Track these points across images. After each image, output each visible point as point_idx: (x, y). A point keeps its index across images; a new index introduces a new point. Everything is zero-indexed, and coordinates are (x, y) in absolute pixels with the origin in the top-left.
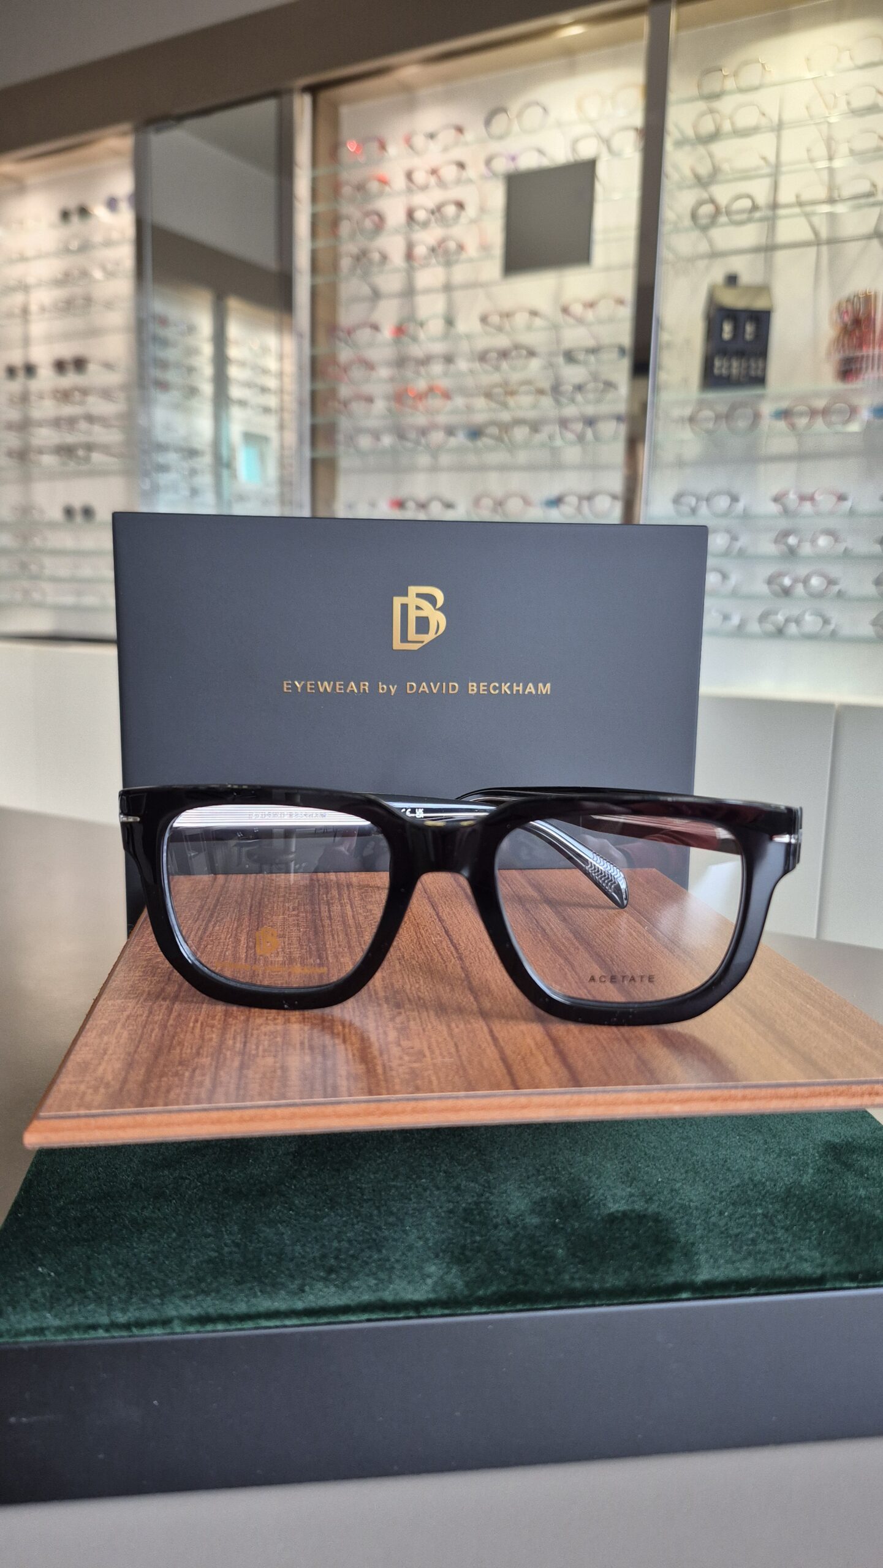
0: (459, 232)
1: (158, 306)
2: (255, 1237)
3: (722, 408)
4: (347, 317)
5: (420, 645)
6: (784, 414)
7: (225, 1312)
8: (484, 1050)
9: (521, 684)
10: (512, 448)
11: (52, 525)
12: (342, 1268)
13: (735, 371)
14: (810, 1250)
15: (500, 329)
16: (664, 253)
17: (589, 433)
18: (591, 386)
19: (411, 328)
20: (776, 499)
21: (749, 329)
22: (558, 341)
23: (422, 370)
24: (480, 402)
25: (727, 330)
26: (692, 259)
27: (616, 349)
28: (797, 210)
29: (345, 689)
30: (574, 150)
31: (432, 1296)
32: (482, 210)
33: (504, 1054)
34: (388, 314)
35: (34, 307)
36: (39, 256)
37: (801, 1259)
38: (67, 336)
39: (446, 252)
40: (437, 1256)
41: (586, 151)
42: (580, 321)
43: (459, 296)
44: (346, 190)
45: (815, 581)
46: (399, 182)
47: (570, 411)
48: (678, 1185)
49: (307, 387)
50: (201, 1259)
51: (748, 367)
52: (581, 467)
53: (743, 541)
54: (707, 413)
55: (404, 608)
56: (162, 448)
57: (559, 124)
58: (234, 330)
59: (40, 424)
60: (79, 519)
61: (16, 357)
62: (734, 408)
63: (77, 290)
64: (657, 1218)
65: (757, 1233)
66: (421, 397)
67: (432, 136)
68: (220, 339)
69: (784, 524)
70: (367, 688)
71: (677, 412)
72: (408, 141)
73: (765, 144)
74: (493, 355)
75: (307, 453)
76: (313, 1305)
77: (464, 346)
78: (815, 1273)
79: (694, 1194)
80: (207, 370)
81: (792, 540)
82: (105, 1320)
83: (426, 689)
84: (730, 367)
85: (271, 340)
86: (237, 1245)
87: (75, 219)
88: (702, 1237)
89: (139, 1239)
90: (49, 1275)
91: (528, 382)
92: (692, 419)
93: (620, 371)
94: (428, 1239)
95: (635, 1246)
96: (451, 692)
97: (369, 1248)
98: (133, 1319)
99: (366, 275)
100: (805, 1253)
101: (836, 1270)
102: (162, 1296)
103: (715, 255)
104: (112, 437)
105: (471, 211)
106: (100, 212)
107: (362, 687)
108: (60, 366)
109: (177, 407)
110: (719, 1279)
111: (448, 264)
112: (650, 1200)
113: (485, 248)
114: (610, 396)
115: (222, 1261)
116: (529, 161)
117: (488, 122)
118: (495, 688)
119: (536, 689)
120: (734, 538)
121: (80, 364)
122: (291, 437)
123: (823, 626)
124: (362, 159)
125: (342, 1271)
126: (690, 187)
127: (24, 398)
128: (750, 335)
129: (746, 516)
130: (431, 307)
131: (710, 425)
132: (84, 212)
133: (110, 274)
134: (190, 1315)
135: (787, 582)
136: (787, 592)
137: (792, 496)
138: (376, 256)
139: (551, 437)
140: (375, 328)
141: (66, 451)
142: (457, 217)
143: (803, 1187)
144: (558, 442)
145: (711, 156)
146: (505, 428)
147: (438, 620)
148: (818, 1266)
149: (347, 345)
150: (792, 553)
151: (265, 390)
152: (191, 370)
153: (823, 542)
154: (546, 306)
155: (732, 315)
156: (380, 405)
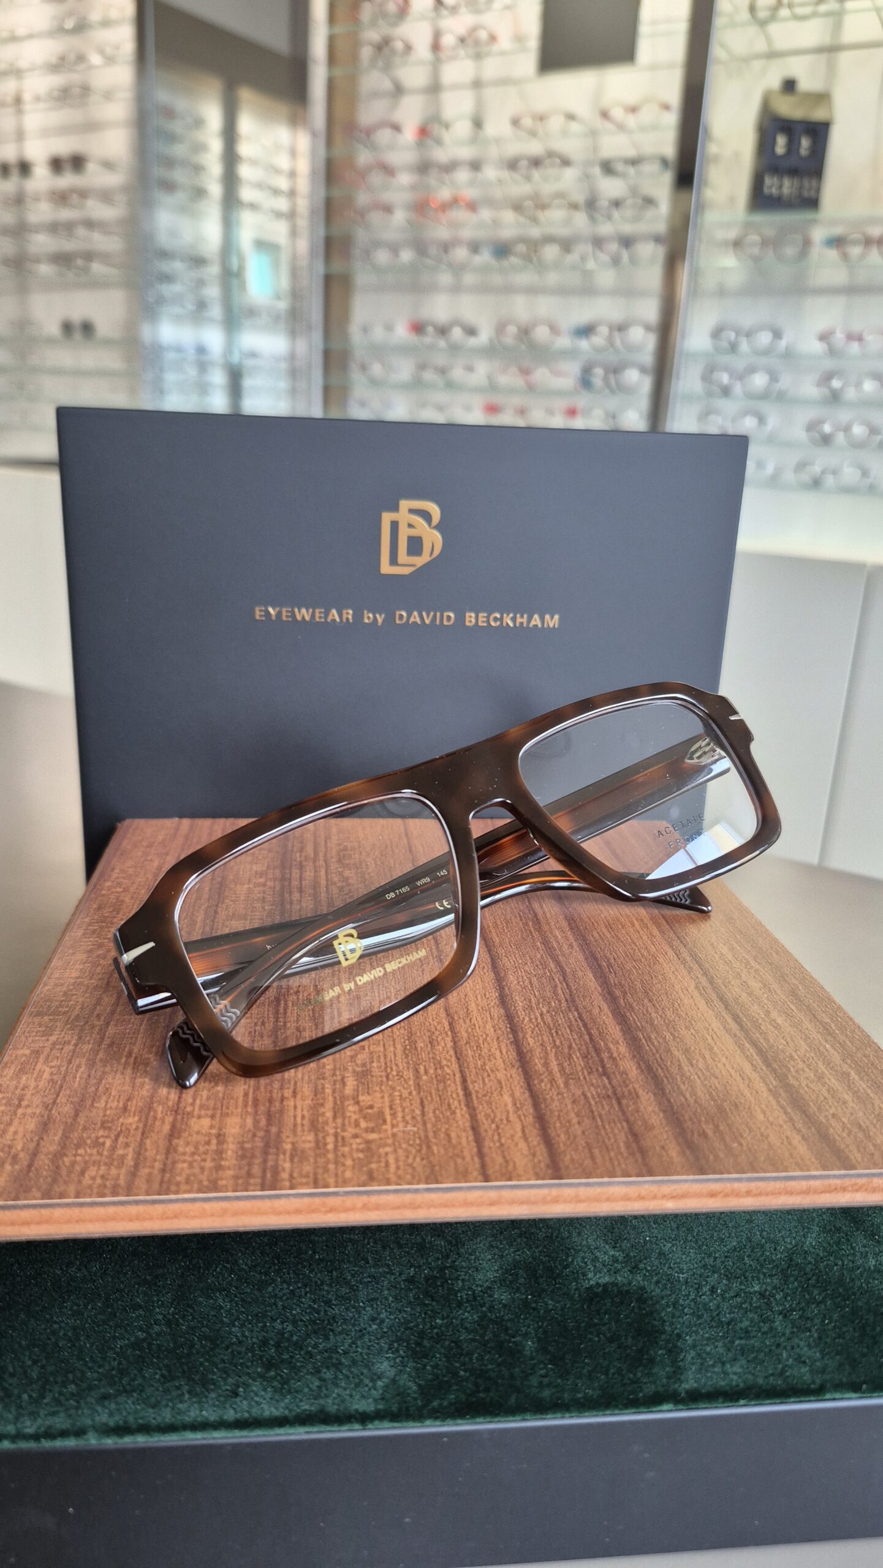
0: (491, 19)
1: (163, 96)
2: (189, 1311)
3: (770, 233)
4: (369, 114)
5: (412, 569)
6: (837, 242)
7: (146, 1420)
8: (454, 1113)
9: (525, 616)
10: (542, 267)
11: (50, 341)
12: (282, 1361)
13: (786, 191)
14: (810, 1347)
15: (533, 134)
16: (717, 51)
17: (625, 256)
18: (629, 202)
19: (436, 129)
20: (824, 337)
21: (805, 143)
22: (595, 149)
23: (446, 177)
24: (509, 216)
25: (781, 142)
26: (746, 60)
27: (659, 161)
29: (326, 617)
31: (380, 1405)
33: (477, 1121)
34: (410, 113)
35: (27, 97)
36: (32, 37)
38: (64, 130)
39: (477, 43)
40: (391, 1347)
42: (621, 127)
43: (489, 93)
45: (858, 430)
47: (606, 229)
49: (322, 193)
50: (127, 1341)
51: (801, 188)
52: (616, 292)
53: (783, 383)
54: (755, 238)
55: (395, 525)
56: (165, 255)
58: (246, 124)
59: (37, 229)
60: (78, 336)
61: (9, 153)
62: (782, 232)
63: (75, 78)
65: (752, 1320)
66: (444, 207)
68: (230, 134)
69: (829, 364)
70: (350, 617)
71: (721, 235)
74: (524, 163)
75: (320, 268)
76: (247, 1416)
77: (493, 152)
80: (213, 165)
81: (836, 384)
82: (11, 1427)
84: (781, 186)
85: (283, 135)
86: (169, 1323)
88: (689, 1326)
89: (61, 1309)
91: (560, 195)
92: (737, 244)
93: (661, 186)
95: (614, 1338)
96: (445, 623)
97: (316, 1332)
98: (43, 1427)
99: (387, 68)
103: (773, 55)
104: (110, 244)
107: (345, 616)
108: (57, 164)
109: (183, 210)
111: (478, 56)
112: (635, 1269)
113: (519, 39)
114: (650, 213)
115: (150, 1345)
118: (496, 619)
119: (542, 620)
120: (774, 378)
121: (77, 162)
122: (303, 245)
123: (862, 478)
125: (282, 1366)
127: (19, 200)
128: (805, 150)
129: (789, 355)
130: (457, 106)
131: (756, 251)
133: (110, 60)
134: (107, 1424)
135: (827, 428)
136: (826, 440)
137: (839, 336)
138: (399, 45)
139: (584, 259)
140: (397, 128)
141: (63, 259)
142: (489, 4)
144: (591, 265)
146: (534, 246)
147: (433, 540)
149: (366, 147)
150: (835, 397)
151: (276, 192)
152: (198, 169)
153: (869, 386)
154: (584, 110)
155: (788, 127)
156: (400, 217)
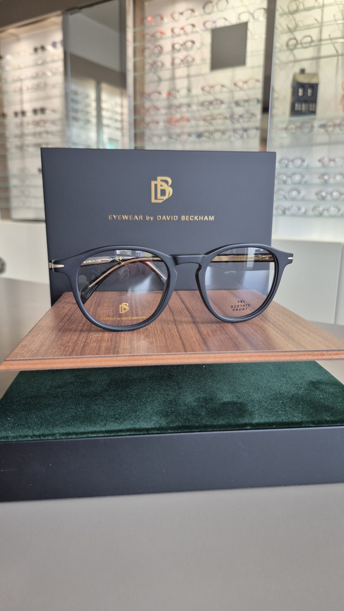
0: (192, 53)
1: (73, 87)
2: (90, 409)
3: (298, 124)
4: (148, 89)
5: (162, 201)
6: (323, 126)
7: (76, 431)
8: (176, 341)
9: (202, 217)
10: (214, 141)
11: (33, 175)
12: (121, 418)
13: (303, 109)
14: (298, 413)
15: (209, 93)
16: (275, 61)
17: (245, 135)
18: (246, 115)
19: (174, 93)
20: (320, 161)
21: (310, 91)
22: (233, 97)
23: (178, 110)
24: (202, 123)
25: (301, 91)
26: (287, 63)
27: (256, 100)
28: (329, 41)
29: (133, 218)
30: (239, 18)
31: (153, 426)
32: (202, 44)
33: (184, 343)
34: (164, 87)
35: (24, 88)
36: (26, 67)
37: (294, 416)
38: (38, 99)
39: (188, 62)
40: (157, 414)
41: (244, 19)
42: (241, 89)
43: (193, 80)
44: (148, 37)
45: (335, 194)
46: (168, 33)
47: (237, 126)
48: (251, 394)
49: (133, 117)
50: (69, 416)
51: (309, 107)
53: (306, 178)
54: (292, 126)
55: (156, 186)
56: (76, 145)
57: (233, 8)
58: (104, 96)
59: (28, 135)
61: (18, 108)
62: (303, 123)
63: (41, 81)
64: (241, 404)
65: (279, 408)
66: (178, 121)
67: (181, 14)
68: (99, 100)
69: (323, 171)
70: (142, 218)
71: (280, 126)
72: (172, 16)
73: (316, 14)
74: (206, 104)
75: (133, 145)
76: (109, 429)
77: (195, 100)
78: (299, 421)
79: (256, 396)
80: (94, 113)
81: (326, 177)
82: (31, 434)
83: (165, 219)
84: (301, 107)
85: (118, 100)
86: (83, 412)
87: (40, 51)
88: (257, 409)
89: (47, 410)
90: (12, 421)
91: (221, 114)
92: (286, 129)
93: (258, 109)
94: (154, 409)
95: (231, 412)
96: (174, 219)
97: (132, 412)
98: (41, 434)
99: (156, 71)
100: (296, 415)
101: (307, 420)
102: (53, 427)
103: (296, 61)
104: (56, 139)
105: (197, 44)
106: (49, 48)
107: (140, 218)
108: (35, 111)
109: (82, 128)
110: (262, 422)
111: (189, 66)
112: (239, 398)
113: (203, 60)
114: (253, 119)
115: (77, 416)
116: (221, 24)
117: (204, 8)
118: (192, 218)
119: (208, 218)
120: (303, 177)
121: (43, 110)
122: (126, 139)
123: (338, 211)
124: (153, 24)
125: (121, 419)
126: (286, 33)
127: (22, 125)
128: (310, 94)
129: (308, 168)
130: (181, 84)
131: (294, 131)
132: (43, 48)
133: (54, 74)
134: (63, 433)
135: (324, 194)
136: (323, 198)
137: (326, 160)
138: (159, 64)
139: (230, 137)
140: (160, 93)
141: (38, 146)
142: (192, 48)
143: (298, 395)
144: (233, 139)
145: (295, 19)
146: (211, 133)
147: (169, 191)
148: (300, 418)
149: (148, 100)
150: (326, 182)
151: (116, 121)
152: (87, 113)
153: (338, 178)
154: (227, 83)
155: (303, 86)
156: (162, 125)
